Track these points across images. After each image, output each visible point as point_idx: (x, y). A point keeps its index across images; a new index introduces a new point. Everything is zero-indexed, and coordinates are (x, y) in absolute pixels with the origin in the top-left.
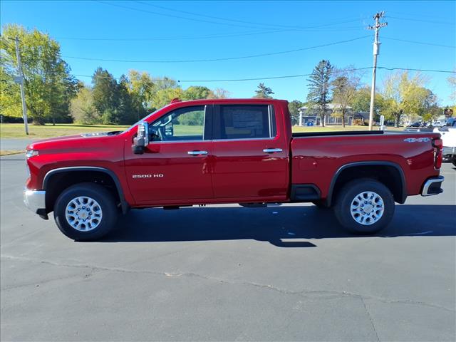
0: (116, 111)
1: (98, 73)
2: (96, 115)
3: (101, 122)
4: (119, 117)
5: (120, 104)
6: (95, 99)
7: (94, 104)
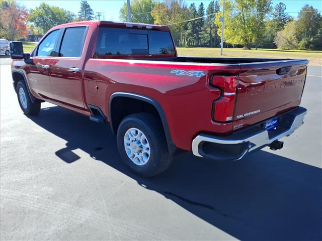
0: (312, 39)
1: (304, 9)
2: (294, 42)
3: (297, 48)
4: (314, 44)
5: (317, 34)
6: (296, 30)
7: (296, 34)
